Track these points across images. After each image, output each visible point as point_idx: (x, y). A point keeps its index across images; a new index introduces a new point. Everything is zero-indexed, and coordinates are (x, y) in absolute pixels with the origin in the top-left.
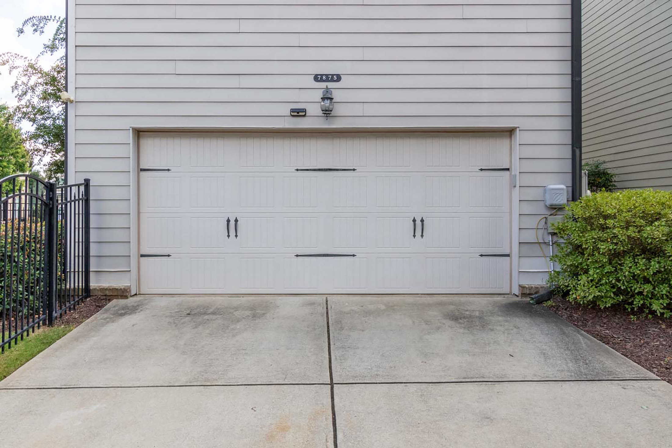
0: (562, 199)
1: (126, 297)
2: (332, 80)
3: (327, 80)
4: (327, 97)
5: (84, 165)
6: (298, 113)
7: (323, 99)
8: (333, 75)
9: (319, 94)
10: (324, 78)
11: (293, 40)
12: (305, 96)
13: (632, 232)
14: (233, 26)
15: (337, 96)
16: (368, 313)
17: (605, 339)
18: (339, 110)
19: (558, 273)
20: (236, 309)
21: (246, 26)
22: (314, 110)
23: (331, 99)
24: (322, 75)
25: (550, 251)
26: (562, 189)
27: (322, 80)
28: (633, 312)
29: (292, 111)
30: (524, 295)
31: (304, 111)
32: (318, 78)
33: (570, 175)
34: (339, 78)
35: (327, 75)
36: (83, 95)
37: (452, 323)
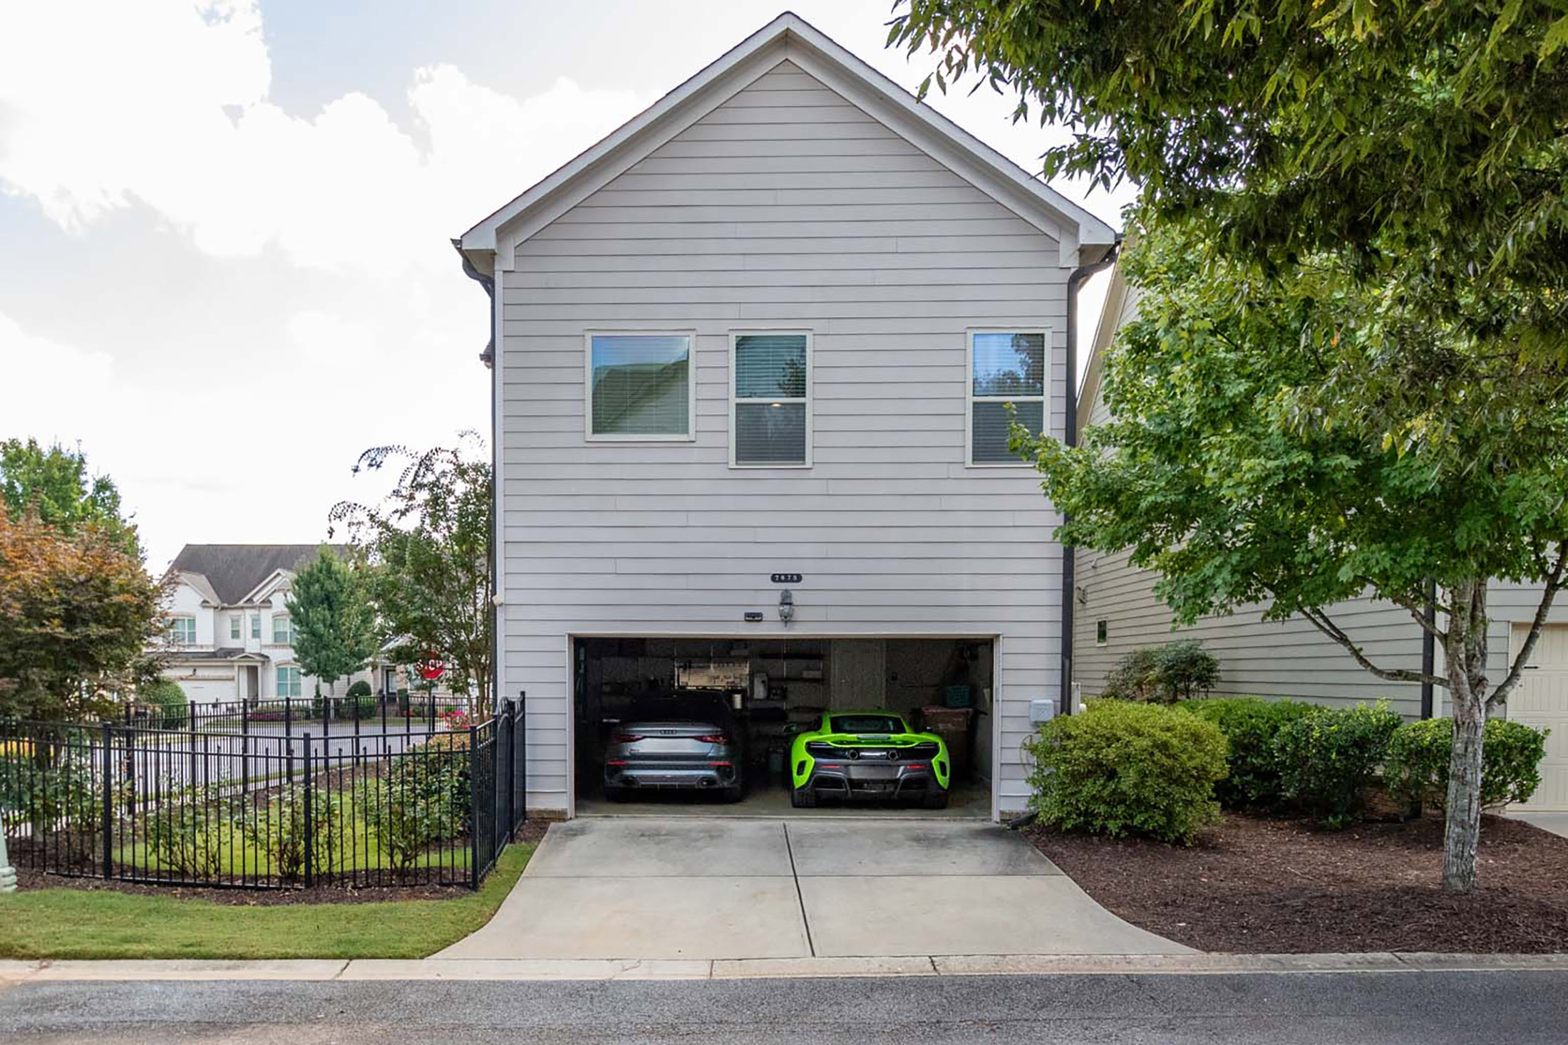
0: (1049, 716)
1: (565, 820)
2: (792, 581)
3: (786, 581)
4: (786, 601)
5: (515, 675)
6: (754, 617)
7: (782, 604)
8: (792, 575)
9: (777, 598)
10: (783, 578)
11: (747, 535)
12: (763, 598)
13: (1090, 754)
14: (680, 519)
15: (797, 598)
16: (828, 836)
17: (1052, 856)
18: (799, 614)
19: (1036, 796)
20: (690, 830)
21: (694, 519)
22: (771, 613)
23: (790, 604)
24: (780, 575)
25: (1031, 772)
26: (1049, 704)
27: (780, 581)
28: (1095, 834)
29: (747, 615)
30: (1003, 821)
31: (760, 615)
32: (775, 578)
33: (1060, 688)
34: (799, 578)
35: (786, 575)
36: (514, 597)
37: (914, 844)
